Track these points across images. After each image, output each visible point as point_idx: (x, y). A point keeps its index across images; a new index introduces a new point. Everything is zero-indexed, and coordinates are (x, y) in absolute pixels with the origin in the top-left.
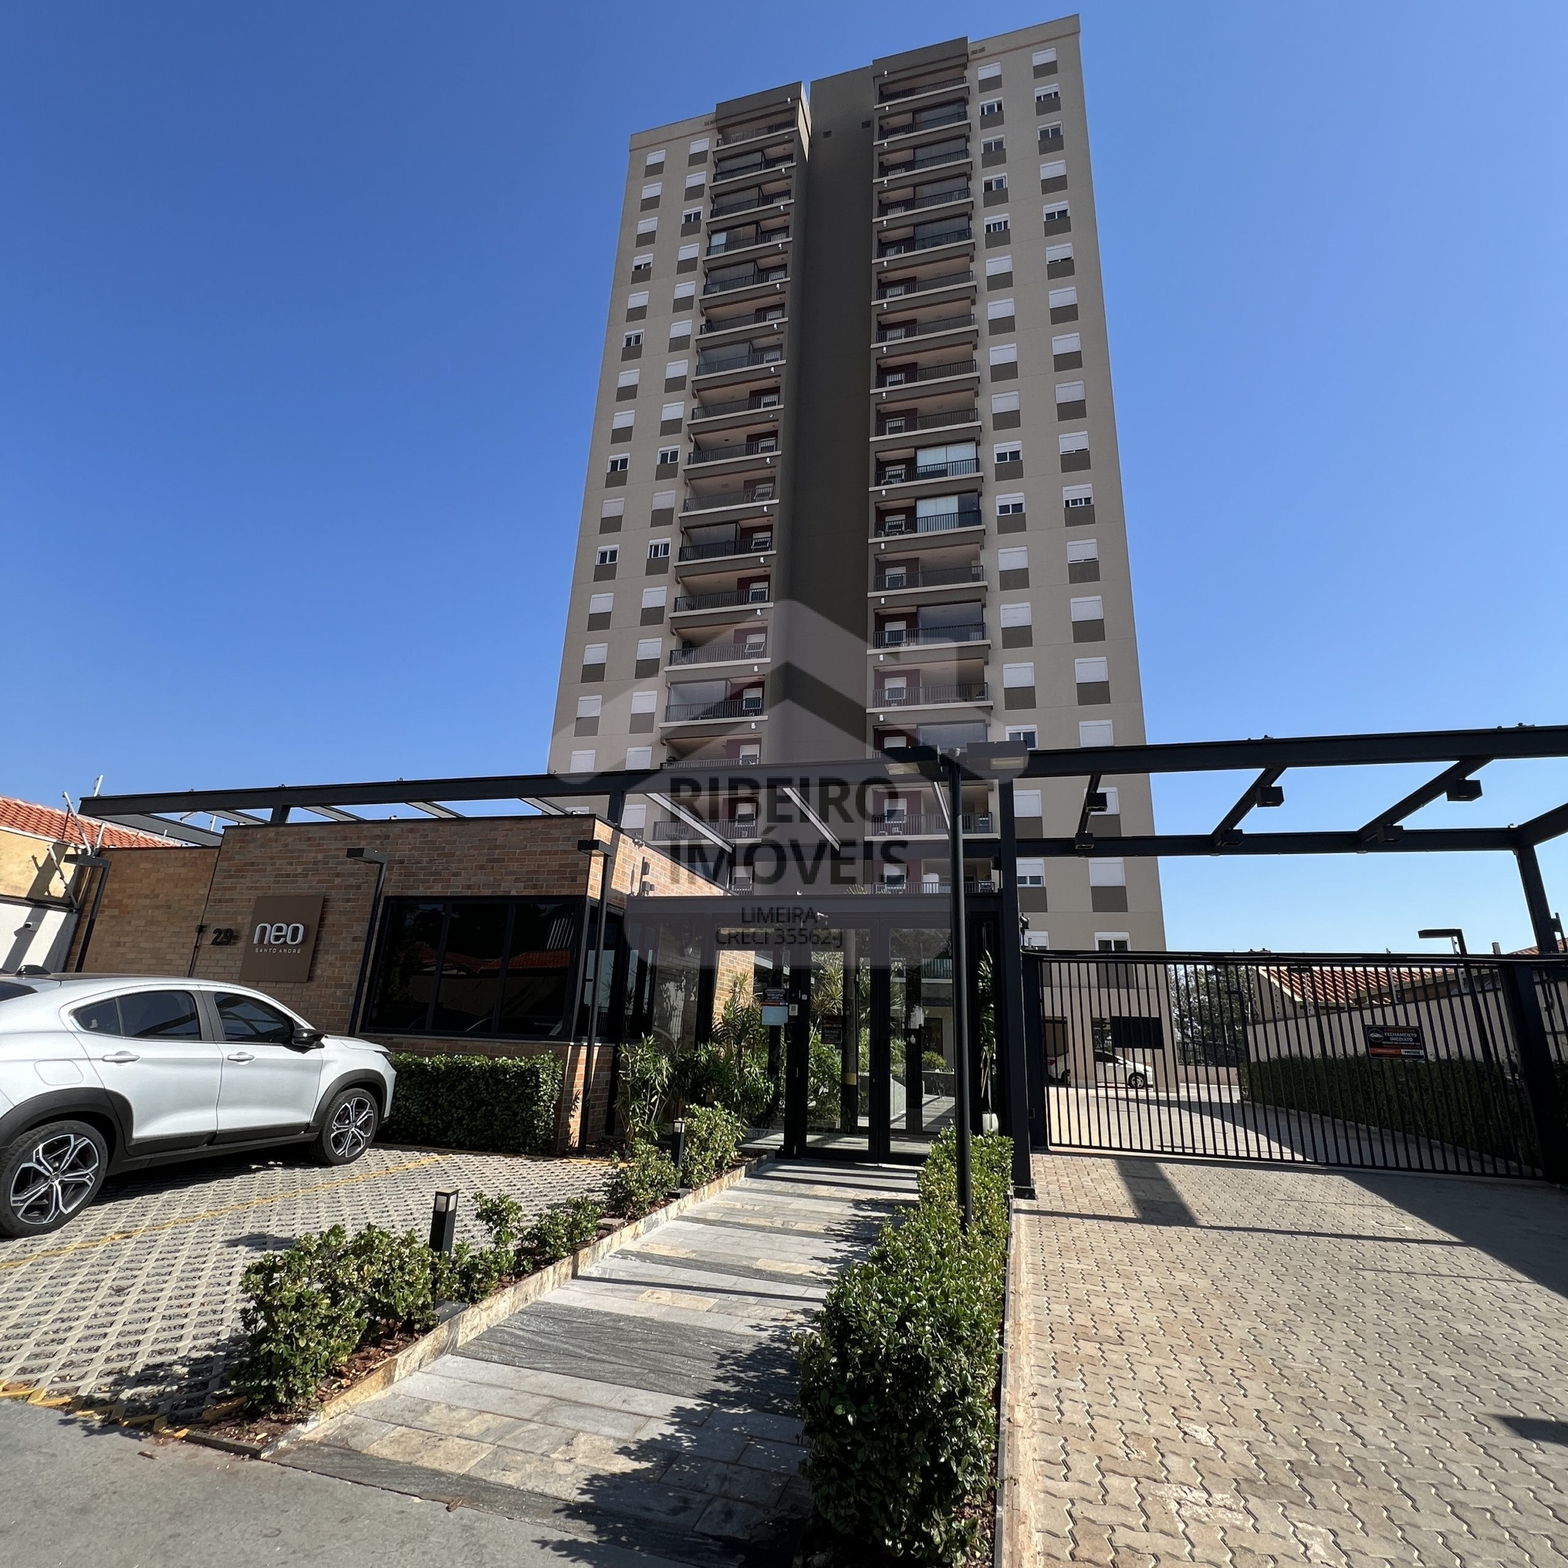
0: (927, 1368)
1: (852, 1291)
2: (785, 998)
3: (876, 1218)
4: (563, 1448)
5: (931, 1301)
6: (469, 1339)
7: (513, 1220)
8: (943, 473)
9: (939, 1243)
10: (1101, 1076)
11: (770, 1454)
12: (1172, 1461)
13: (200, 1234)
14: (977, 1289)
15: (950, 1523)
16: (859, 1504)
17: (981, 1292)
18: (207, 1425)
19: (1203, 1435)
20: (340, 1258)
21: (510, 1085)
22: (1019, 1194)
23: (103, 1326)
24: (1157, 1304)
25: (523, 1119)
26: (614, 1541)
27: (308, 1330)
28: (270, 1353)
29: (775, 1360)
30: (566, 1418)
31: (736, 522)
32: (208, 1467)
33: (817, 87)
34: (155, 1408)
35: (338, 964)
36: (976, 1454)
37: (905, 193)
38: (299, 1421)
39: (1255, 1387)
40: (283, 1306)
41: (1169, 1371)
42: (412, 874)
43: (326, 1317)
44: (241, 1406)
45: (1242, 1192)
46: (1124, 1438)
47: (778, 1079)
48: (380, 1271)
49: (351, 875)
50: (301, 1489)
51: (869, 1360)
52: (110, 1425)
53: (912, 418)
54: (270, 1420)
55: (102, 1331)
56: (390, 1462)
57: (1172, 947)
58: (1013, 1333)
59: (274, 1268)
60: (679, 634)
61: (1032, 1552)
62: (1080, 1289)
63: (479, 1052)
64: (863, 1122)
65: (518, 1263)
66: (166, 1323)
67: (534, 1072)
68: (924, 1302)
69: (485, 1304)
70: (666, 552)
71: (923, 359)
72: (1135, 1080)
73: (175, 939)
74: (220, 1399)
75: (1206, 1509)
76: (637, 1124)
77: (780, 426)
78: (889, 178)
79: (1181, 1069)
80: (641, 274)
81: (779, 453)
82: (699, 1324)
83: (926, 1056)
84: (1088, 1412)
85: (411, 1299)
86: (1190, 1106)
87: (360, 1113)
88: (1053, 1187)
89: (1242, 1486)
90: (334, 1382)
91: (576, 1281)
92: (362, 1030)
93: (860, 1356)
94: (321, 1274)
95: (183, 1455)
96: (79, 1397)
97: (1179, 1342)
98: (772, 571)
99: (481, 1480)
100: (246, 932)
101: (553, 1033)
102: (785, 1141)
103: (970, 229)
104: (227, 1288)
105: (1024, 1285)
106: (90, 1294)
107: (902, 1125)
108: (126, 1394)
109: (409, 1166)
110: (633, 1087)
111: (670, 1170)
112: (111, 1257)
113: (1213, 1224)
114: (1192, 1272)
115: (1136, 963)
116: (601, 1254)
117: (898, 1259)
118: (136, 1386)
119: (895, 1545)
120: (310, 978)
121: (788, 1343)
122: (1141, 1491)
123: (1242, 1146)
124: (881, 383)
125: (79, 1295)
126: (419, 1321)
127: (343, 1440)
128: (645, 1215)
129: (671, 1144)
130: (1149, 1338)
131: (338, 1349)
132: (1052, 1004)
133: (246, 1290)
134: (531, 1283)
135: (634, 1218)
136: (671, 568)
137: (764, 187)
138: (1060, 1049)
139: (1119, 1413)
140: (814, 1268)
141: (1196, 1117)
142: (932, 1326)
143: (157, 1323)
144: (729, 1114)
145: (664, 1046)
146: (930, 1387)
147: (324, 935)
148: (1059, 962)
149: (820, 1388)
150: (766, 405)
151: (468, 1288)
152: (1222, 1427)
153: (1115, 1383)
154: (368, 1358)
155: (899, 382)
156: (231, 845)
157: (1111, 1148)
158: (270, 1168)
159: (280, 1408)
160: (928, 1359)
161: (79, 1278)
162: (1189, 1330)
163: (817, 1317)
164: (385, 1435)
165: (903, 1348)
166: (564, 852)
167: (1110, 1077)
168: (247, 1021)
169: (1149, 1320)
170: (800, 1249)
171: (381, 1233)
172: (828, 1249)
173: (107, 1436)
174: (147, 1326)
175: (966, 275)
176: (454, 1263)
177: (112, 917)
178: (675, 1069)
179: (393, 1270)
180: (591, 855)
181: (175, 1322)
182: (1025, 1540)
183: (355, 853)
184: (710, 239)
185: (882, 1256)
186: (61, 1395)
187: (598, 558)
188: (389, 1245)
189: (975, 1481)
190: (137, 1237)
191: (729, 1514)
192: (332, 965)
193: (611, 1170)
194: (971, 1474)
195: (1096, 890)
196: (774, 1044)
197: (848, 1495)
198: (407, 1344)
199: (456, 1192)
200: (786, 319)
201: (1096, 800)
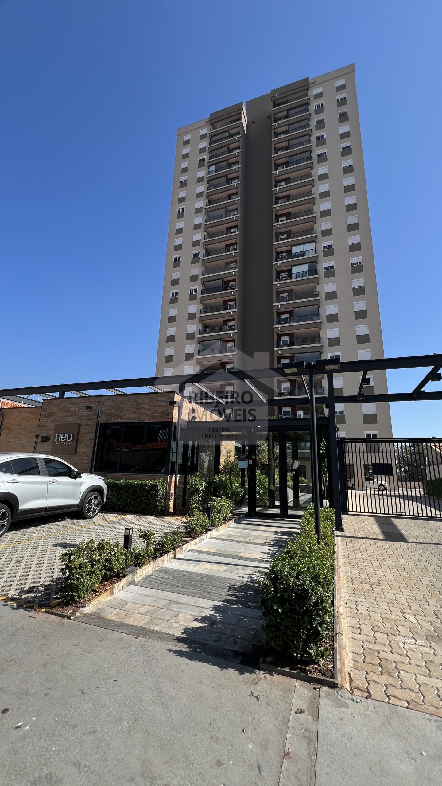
0: (308, 593)
1: (278, 565)
2: (247, 458)
3: (284, 538)
4: (174, 618)
5: (308, 568)
6: (139, 579)
7: (152, 538)
8: (302, 255)
9: (310, 548)
10: (368, 486)
11: (249, 622)
12: (400, 628)
13: (44, 542)
14: (325, 565)
15: (317, 648)
16: (283, 640)
17: (327, 566)
18: (52, 607)
19: (412, 619)
20: (93, 551)
21: (148, 490)
22: (338, 530)
23: (14, 573)
24: (393, 571)
25: (153, 503)
26: (195, 650)
27: (84, 576)
28: (72, 583)
29: (249, 589)
30: (175, 607)
31: (222, 279)
32: (53, 621)
33: (249, 103)
34: (34, 601)
35: (85, 448)
36: (327, 624)
37: (285, 144)
38: (83, 607)
39: (432, 602)
40: (75, 567)
41: (398, 595)
42: (109, 415)
43: (90, 571)
44: (62, 601)
45: (425, 529)
46: (382, 619)
47: (245, 488)
48: (107, 556)
49: (88, 416)
50: (85, 629)
51: (286, 589)
52: (19, 607)
53: (289, 234)
54: (73, 606)
55: (14, 575)
56: (114, 621)
57: (395, 437)
58: (338, 580)
59: (71, 554)
60: (202, 323)
61: (348, 659)
62: (362, 565)
63: (136, 478)
64: (277, 503)
65: (155, 554)
66: (35, 573)
67: (156, 486)
68: (306, 569)
69: (144, 568)
70: (196, 292)
71: (293, 210)
72: (381, 487)
73: (28, 440)
74: (55, 599)
75: (415, 646)
76: (194, 504)
77: (238, 240)
78: (278, 138)
79: (400, 483)
80: (183, 184)
81: (238, 251)
82: (220, 576)
83: (300, 479)
84: (367, 610)
85: (118, 565)
86: (403, 497)
87: (96, 500)
88: (351, 527)
89: (428, 638)
90: (94, 594)
91: (175, 560)
92: (94, 471)
93: (283, 588)
94: (87, 557)
95: (45, 617)
96: (8, 597)
97: (402, 585)
98: (237, 297)
99: (146, 628)
100: (52, 437)
101: (162, 471)
102: (248, 510)
103: (311, 156)
104: (55, 561)
105: (341, 563)
106: (9, 563)
107: (291, 504)
108: (24, 596)
109: (114, 519)
110: (192, 491)
111: (207, 521)
112: (15, 550)
113: (414, 541)
114: (406, 559)
115: (382, 443)
116: (184, 551)
117: (294, 553)
118: (27, 594)
119: (297, 655)
120: (75, 453)
121: (254, 583)
122: (389, 639)
123: (425, 512)
124: (277, 221)
125: (5, 563)
126: (121, 573)
127: (98, 613)
128: (199, 537)
129: (207, 511)
130: (390, 583)
131: (95, 583)
132: (349, 459)
133: (62, 562)
134: (159, 560)
135: (194, 538)
136: (198, 298)
137: (229, 146)
138: (352, 476)
139: (380, 610)
140: (261, 556)
141: (406, 501)
142: (309, 577)
143: (32, 573)
144: (228, 500)
145: (202, 476)
146: (309, 600)
147: (79, 437)
148: (352, 443)
149: (268, 599)
150: (232, 233)
151: (137, 562)
152: (420, 616)
153: (377, 599)
154: (104, 586)
155: (284, 220)
156: (45, 406)
157: (372, 513)
158: (65, 520)
159: (76, 602)
160: (308, 589)
161: (5, 557)
162: (406, 580)
163: (266, 574)
164: (112, 612)
165: (299, 585)
166: (164, 405)
167: (372, 486)
168: (55, 468)
169: (390, 576)
170: (256, 549)
171: (107, 542)
172: (266, 549)
173: (19, 610)
174: (29, 573)
175: (310, 175)
176: (132, 553)
177: (6, 432)
178: (207, 484)
179: (112, 555)
180: (173, 406)
181: (38, 572)
182: (346, 655)
183: (89, 408)
184: (209, 168)
185: (288, 552)
186: (3, 596)
187: (171, 295)
188: (110, 546)
189: (327, 634)
190: (23, 543)
191: (235, 643)
192: (83, 448)
193: (185, 521)
194: (325, 631)
195: (365, 415)
196: (243, 476)
197: (279, 637)
198: (118, 581)
199: (132, 528)
200: (239, 198)
201: (365, 381)
